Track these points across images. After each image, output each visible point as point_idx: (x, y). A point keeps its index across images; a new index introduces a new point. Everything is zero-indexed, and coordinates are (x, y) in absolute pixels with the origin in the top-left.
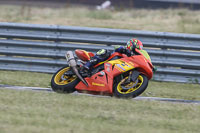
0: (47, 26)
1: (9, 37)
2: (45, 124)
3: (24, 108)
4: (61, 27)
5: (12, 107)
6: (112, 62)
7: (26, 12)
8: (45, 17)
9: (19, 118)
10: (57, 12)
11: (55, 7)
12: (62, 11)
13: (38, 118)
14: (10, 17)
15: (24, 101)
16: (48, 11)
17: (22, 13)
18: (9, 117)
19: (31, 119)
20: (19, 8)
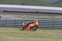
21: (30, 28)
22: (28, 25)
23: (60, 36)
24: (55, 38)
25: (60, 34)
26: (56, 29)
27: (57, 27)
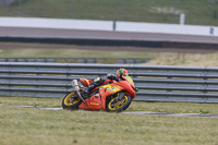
0: (198, 67)
1: (169, 77)
2: (197, 141)
3: (182, 130)
4: (208, 68)
5: (173, 130)
6: (105, 87)
7: (181, 58)
8: (196, 61)
9: (178, 137)
10: (204, 56)
11: (203, 53)
12: (209, 55)
13: (192, 137)
14: (169, 61)
15: (181, 125)
16: (198, 56)
17: (178, 58)
18: (170, 137)
19: (187, 138)
20: (176, 54)
21: (104, 101)
22: (94, 89)
23: (34, 118)
24: (18, 126)
25: (33, 112)
26: (20, 94)
27: (22, 88)
